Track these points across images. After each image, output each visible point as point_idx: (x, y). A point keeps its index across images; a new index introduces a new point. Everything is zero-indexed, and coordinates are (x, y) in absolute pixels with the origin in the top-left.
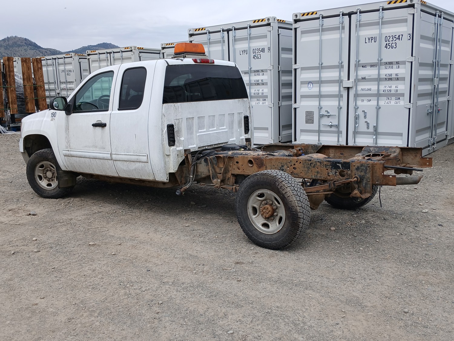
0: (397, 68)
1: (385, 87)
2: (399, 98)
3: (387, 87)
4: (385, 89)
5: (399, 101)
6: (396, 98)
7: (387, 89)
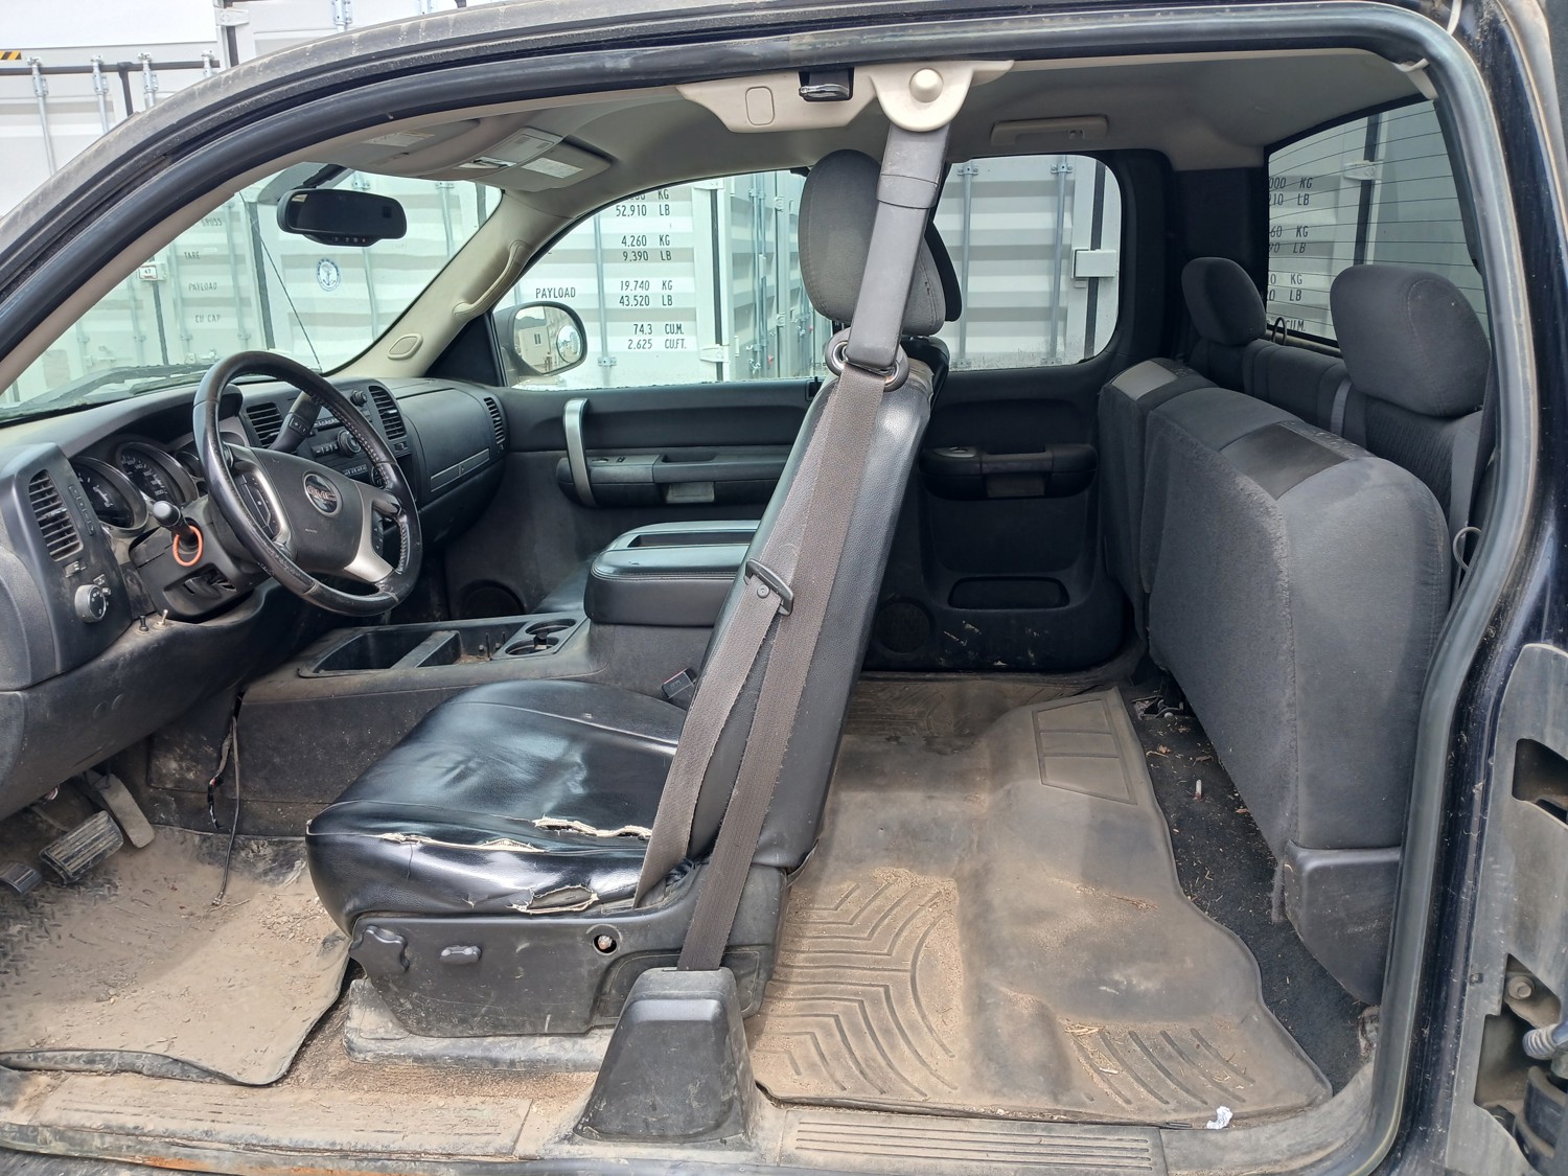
0: (663, 212)
1: (625, 287)
2: (679, 328)
3: (632, 285)
4: (624, 293)
5: (679, 336)
6: (668, 327)
7: (635, 293)
